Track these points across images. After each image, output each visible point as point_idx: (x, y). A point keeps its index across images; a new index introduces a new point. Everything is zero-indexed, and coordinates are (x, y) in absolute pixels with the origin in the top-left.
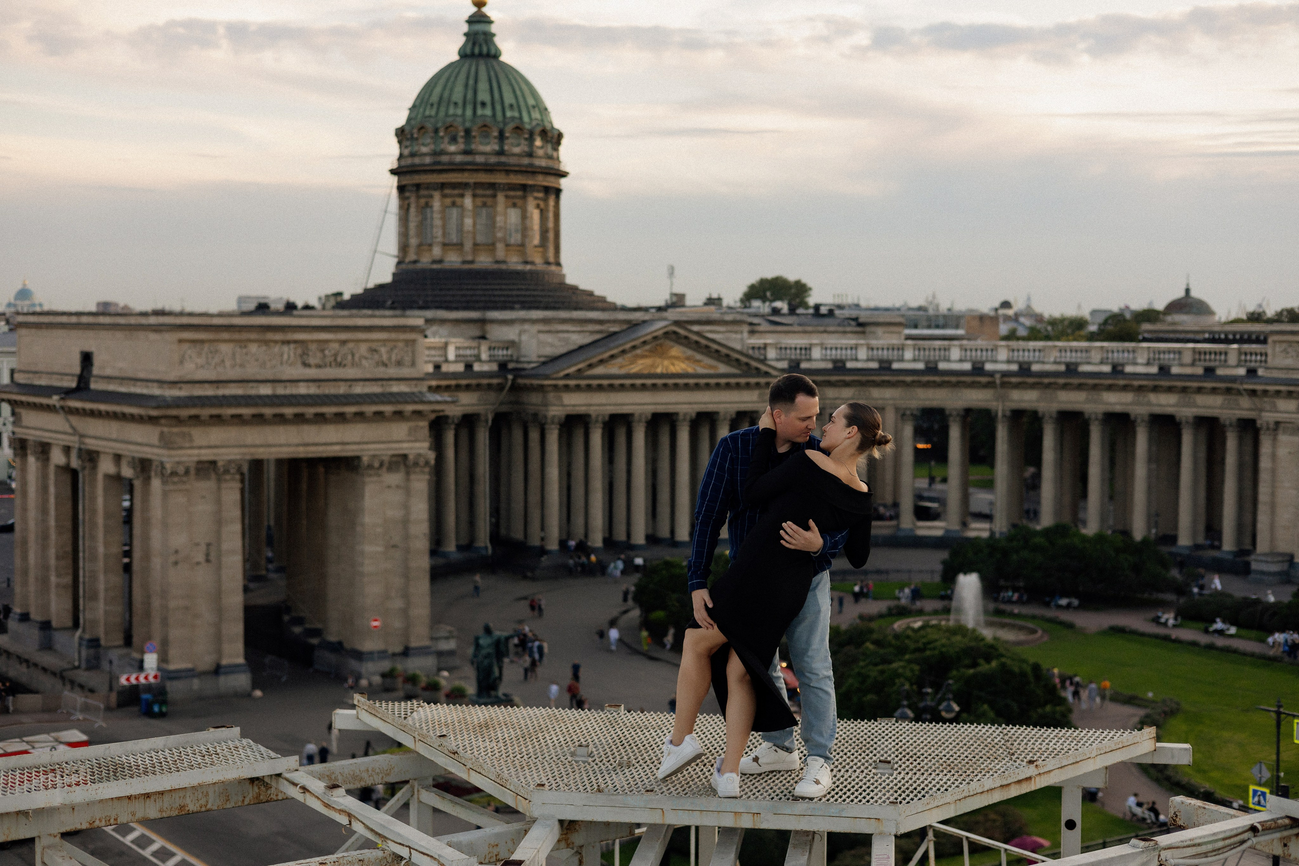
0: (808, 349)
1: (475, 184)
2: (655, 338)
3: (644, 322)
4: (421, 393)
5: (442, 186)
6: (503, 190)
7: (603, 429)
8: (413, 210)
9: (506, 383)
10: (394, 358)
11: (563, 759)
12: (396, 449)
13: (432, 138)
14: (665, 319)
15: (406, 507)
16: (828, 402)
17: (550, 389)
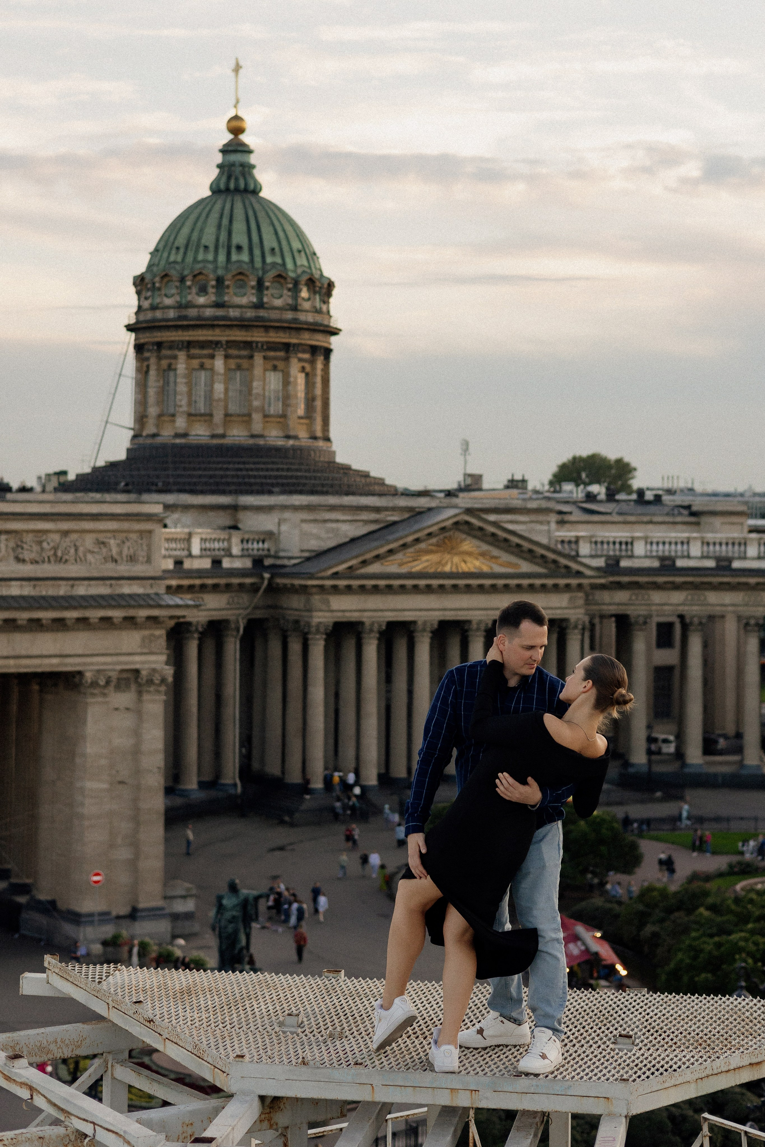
0: (630, 543)
1: (228, 342)
2: (443, 529)
3: (430, 509)
4: (157, 594)
5: (189, 345)
6: (262, 349)
7: (379, 639)
8: (152, 373)
9: (263, 583)
10: (125, 552)
11: (269, 1029)
12: (126, 663)
13: (177, 287)
14: (456, 507)
15: (137, 733)
16: (654, 608)
17: (314, 590)
